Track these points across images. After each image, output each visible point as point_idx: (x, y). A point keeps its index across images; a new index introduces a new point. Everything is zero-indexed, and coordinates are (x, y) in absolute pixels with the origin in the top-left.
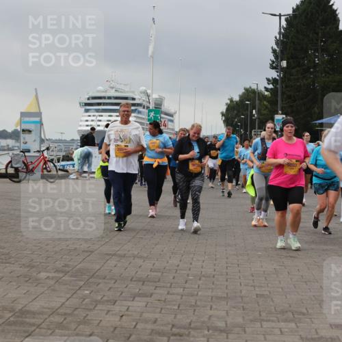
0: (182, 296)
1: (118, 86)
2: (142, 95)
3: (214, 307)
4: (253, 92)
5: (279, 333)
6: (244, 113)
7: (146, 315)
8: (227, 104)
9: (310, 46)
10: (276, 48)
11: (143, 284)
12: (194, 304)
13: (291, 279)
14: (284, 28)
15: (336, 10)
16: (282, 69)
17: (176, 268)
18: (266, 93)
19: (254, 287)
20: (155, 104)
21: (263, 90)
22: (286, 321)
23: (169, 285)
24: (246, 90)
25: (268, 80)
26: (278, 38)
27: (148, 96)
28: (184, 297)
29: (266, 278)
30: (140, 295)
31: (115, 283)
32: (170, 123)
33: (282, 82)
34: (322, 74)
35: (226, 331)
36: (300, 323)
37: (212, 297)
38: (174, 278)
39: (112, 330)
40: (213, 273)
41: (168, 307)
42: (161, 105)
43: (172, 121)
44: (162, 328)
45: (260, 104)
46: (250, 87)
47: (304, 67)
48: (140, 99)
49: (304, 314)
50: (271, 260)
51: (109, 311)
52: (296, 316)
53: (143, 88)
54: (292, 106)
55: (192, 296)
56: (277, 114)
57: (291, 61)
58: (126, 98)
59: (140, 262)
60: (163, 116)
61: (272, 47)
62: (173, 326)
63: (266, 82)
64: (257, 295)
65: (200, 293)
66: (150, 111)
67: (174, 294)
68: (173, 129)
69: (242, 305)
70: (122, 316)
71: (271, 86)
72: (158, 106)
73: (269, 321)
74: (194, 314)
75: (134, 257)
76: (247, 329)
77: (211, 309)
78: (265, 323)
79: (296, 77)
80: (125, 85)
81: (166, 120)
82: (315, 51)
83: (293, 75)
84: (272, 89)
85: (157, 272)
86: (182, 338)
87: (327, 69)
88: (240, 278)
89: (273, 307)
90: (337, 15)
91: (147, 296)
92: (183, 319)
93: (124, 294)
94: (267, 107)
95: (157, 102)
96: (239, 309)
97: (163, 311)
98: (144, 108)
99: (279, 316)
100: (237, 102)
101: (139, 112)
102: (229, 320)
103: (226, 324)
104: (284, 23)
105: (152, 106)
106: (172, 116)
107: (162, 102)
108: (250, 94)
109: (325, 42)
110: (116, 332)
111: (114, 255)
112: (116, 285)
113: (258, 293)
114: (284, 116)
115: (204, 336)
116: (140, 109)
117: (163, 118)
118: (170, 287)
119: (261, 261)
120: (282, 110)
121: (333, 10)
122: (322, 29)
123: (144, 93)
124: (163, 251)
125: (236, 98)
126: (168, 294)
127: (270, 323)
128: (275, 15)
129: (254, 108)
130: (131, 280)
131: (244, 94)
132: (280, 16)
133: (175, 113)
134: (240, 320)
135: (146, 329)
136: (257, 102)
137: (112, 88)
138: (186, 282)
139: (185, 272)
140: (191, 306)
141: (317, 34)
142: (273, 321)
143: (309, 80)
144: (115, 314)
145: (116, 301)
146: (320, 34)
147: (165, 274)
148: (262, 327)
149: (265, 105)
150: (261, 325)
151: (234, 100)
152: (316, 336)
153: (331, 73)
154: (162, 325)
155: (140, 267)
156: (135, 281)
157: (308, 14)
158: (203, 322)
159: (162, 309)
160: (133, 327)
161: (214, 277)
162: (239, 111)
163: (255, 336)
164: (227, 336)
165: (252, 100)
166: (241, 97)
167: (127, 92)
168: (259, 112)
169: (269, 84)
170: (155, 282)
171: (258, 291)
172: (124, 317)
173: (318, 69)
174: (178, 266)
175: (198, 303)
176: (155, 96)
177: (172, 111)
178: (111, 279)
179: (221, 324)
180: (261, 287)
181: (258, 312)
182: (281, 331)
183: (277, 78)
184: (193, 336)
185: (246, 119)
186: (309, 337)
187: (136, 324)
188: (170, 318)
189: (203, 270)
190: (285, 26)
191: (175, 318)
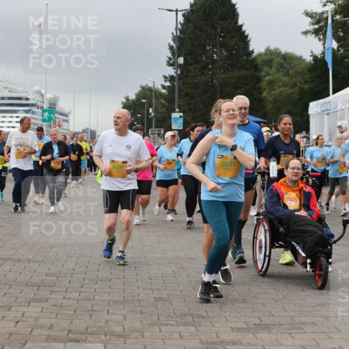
0: (78, 300)
1: (12, 86)
2: (35, 95)
3: (111, 311)
4: (150, 90)
5: (179, 337)
6: (141, 111)
7: (42, 321)
8: (123, 103)
9: (208, 41)
10: (173, 45)
11: (38, 289)
12: (90, 308)
13: (190, 281)
14: (180, 24)
15: (235, 5)
16: (179, 66)
17: (72, 272)
18: (163, 91)
19: (152, 290)
20: (50, 104)
21: (160, 87)
22: (185, 324)
23: (64, 290)
24: (143, 88)
25: (165, 77)
26: (175, 34)
27: (42, 96)
28: (80, 302)
29: (164, 280)
30: (35, 300)
31: (9, 288)
32: (64, 123)
33: (179, 79)
34: (220, 70)
35: (123, 336)
36: (200, 326)
37: (109, 301)
38: (70, 282)
39: (8, 336)
40: (110, 276)
41: (64, 312)
42: (55, 105)
43: (67, 121)
44: (58, 333)
45: (157, 102)
46: (147, 85)
47: (203, 64)
48: (34, 99)
49: (203, 317)
50: (169, 262)
51: (4, 317)
52: (195, 319)
53: (37, 88)
54: (190, 104)
55: (89, 300)
56: (174, 112)
57: (189, 57)
58: (20, 99)
59: (35, 266)
60: (57, 115)
61: (169, 44)
62: (69, 331)
63: (163, 79)
64: (155, 298)
65: (96, 297)
66: (44, 111)
67: (70, 299)
68: (68, 130)
69: (140, 309)
70: (17, 322)
71: (168, 84)
72: (53, 106)
73: (167, 325)
74: (90, 319)
75: (29, 261)
76: (145, 334)
77: (108, 314)
78: (164, 327)
79: (194, 74)
80: (18, 85)
81: (61, 121)
82: (213, 47)
83: (191, 72)
84: (169, 87)
85: (52, 276)
86: (79, 344)
87: (226, 65)
88: (137, 281)
89: (172, 311)
90: (236, 10)
91: (42, 302)
92: (80, 324)
93: (19, 300)
94: (164, 106)
95: (52, 102)
96: (137, 313)
97: (59, 317)
98: (38, 108)
99: (177, 319)
100: (133, 101)
101: (34, 113)
102: (127, 325)
103: (124, 329)
104: (181, 19)
105: (46, 106)
106: (66, 116)
107: (56, 102)
108: (146, 93)
109: (223, 37)
110: (11, 338)
111: (9, 259)
112: (11, 290)
113: (156, 296)
114: (182, 114)
115: (101, 342)
116: (34, 109)
117: (58, 118)
118: (66, 291)
119: (158, 263)
120: (179, 108)
121: (232, 4)
122: (220, 24)
123: (38, 93)
124: (58, 254)
125: (133, 97)
126: (64, 298)
127: (169, 327)
128: (171, 11)
129: (151, 106)
130: (26, 285)
131: (140, 92)
132: (177, 11)
133: (70, 113)
134: (137, 324)
135: (41, 335)
136: (154, 100)
137: (6, 88)
138: (82, 287)
139: (81, 276)
140: (88, 311)
141: (216, 29)
142: (172, 325)
143: (208, 77)
144: (11, 320)
145: (11, 307)
146: (218, 30)
147: (60, 279)
148: (160, 331)
149: (161, 103)
150: (160, 329)
151: (130, 98)
152: (216, 340)
153: (230, 68)
154: (58, 331)
155: (35, 271)
156: (30, 286)
157: (205, 9)
158: (101, 327)
159: (57, 314)
160: (28, 333)
161: (110, 280)
162: (135, 110)
163: (153, 340)
164: (125, 341)
165: (149, 98)
166: (137, 95)
167: (21, 92)
168: (156, 110)
169: (166, 81)
170: (51, 287)
171: (156, 294)
172: (19, 323)
173: (216, 65)
174: (74, 270)
175: (95, 307)
176: (49, 96)
177: (66, 111)
178: (6, 284)
179: (119, 329)
180: (160, 290)
181: (156, 317)
182: (180, 335)
183: (175, 75)
184: (90, 342)
185: (142, 118)
186: (210, 341)
187: (32, 330)
188: (66, 324)
189: (99, 273)
190: (182, 22)
191: (71, 323)
